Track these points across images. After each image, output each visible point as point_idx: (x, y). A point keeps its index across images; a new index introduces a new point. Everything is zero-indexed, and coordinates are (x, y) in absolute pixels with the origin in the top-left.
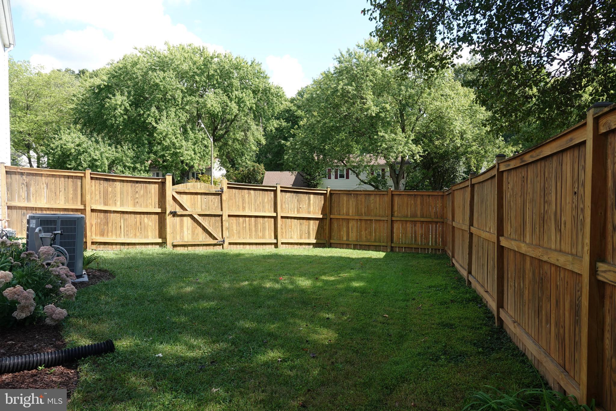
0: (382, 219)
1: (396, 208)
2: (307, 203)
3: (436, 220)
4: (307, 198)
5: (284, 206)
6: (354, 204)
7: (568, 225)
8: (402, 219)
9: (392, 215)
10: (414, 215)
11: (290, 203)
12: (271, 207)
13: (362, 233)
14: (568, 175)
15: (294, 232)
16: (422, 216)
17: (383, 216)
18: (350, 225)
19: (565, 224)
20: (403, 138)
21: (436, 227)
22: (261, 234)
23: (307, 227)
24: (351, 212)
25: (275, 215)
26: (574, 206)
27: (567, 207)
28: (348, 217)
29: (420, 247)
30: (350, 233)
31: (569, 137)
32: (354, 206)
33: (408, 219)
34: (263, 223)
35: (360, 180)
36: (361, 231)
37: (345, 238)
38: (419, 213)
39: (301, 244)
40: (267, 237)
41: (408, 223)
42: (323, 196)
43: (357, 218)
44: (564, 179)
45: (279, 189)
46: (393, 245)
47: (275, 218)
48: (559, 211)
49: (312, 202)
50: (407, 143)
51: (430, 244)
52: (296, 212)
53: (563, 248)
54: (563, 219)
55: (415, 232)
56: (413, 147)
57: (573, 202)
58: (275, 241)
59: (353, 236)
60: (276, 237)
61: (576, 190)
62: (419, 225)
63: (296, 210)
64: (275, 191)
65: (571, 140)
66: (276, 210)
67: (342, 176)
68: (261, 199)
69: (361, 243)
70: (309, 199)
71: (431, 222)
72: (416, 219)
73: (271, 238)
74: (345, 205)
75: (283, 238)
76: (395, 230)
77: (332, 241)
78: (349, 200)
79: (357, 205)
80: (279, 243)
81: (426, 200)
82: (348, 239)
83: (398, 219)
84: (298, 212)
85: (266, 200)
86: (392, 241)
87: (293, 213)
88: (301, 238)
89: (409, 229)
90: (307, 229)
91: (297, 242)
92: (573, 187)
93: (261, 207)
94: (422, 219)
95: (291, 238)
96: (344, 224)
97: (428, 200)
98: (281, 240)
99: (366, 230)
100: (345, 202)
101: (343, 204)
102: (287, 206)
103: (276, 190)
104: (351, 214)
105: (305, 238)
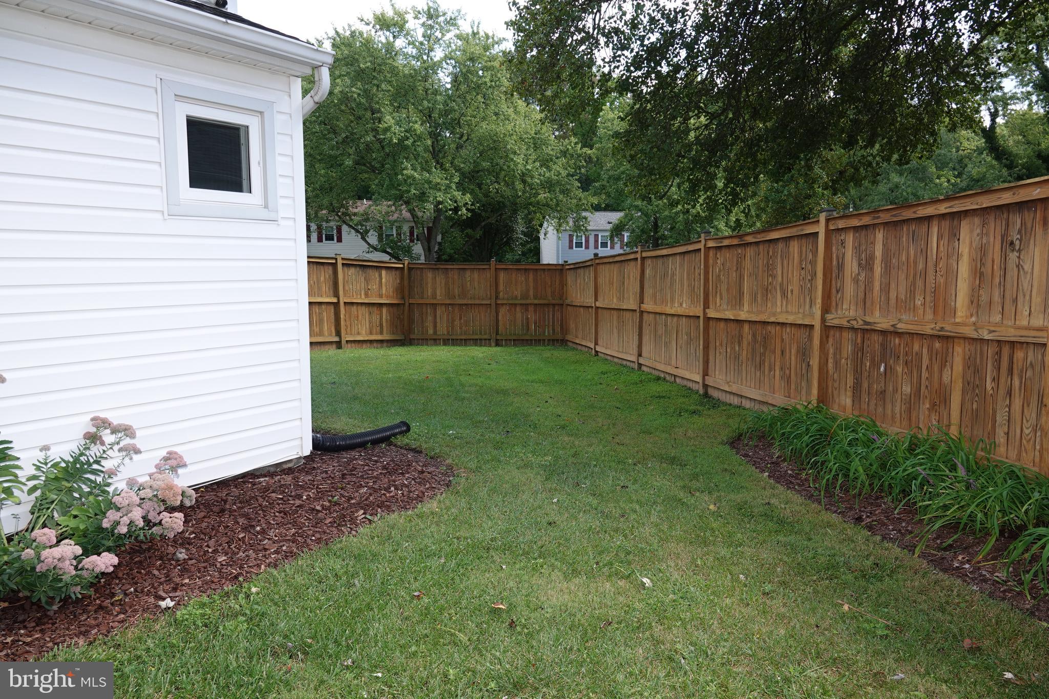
0: (483, 302)
1: (501, 287)
2: (377, 282)
3: (554, 302)
4: (377, 275)
5: (347, 288)
6: (443, 282)
7: (796, 292)
8: (511, 302)
9: (497, 298)
10: (525, 296)
11: (354, 283)
12: (329, 289)
13: (456, 323)
14: (796, 255)
15: (361, 324)
16: (535, 297)
17: (483, 299)
18: (438, 312)
19: (792, 291)
20: (442, 179)
21: (554, 311)
22: (318, 329)
23: (378, 317)
24: (438, 293)
25: (335, 300)
26: (801, 278)
27: (795, 279)
28: (435, 302)
29: (533, 338)
30: (438, 324)
31: (800, 228)
32: (443, 285)
33: (517, 302)
34: (319, 313)
35: (369, 244)
36: (453, 321)
37: (431, 331)
38: (531, 293)
39: (371, 342)
40: (326, 333)
41: (518, 309)
42: (398, 272)
43: (448, 302)
44: (791, 257)
45: (340, 262)
46: (498, 337)
47: (336, 305)
48: (785, 283)
49: (384, 280)
50: (448, 187)
51: (547, 334)
52: (363, 296)
53: (789, 310)
54: (790, 288)
55: (527, 319)
56: (458, 194)
57: (800, 275)
58: (337, 339)
59: (442, 329)
60: (338, 333)
61: (803, 266)
62: (531, 309)
63: (363, 293)
64: (334, 265)
65: (802, 230)
66: (336, 295)
67: (330, 238)
68: (315, 277)
69: (454, 337)
70: (380, 276)
71: (548, 305)
72: (528, 302)
73: (331, 335)
74: (429, 285)
75: (347, 334)
76: (500, 318)
77: (412, 336)
78: (435, 278)
79: (447, 284)
80: (343, 342)
81: (541, 276)
82: (435, 332)
83: (505, 302)
84: (367, 295)
85: (322, 279)
86: (497, 334)
87: (359, 297)
88: (371, 333)
89: (519, 315)
90: (378, 320)
91: (366, 339)
92: (801, 264)
93: (316, 290)
94: (536, 302)
95: (359, 334)
96: (429, 310)
97: (543, 276)
98: (346, 337)
99: (461, 318)
100: (430, 280)
101: (427, 284)
102: (351, 287)
103: (336, 263)
104: (438, 298)
105: (376, 334)
